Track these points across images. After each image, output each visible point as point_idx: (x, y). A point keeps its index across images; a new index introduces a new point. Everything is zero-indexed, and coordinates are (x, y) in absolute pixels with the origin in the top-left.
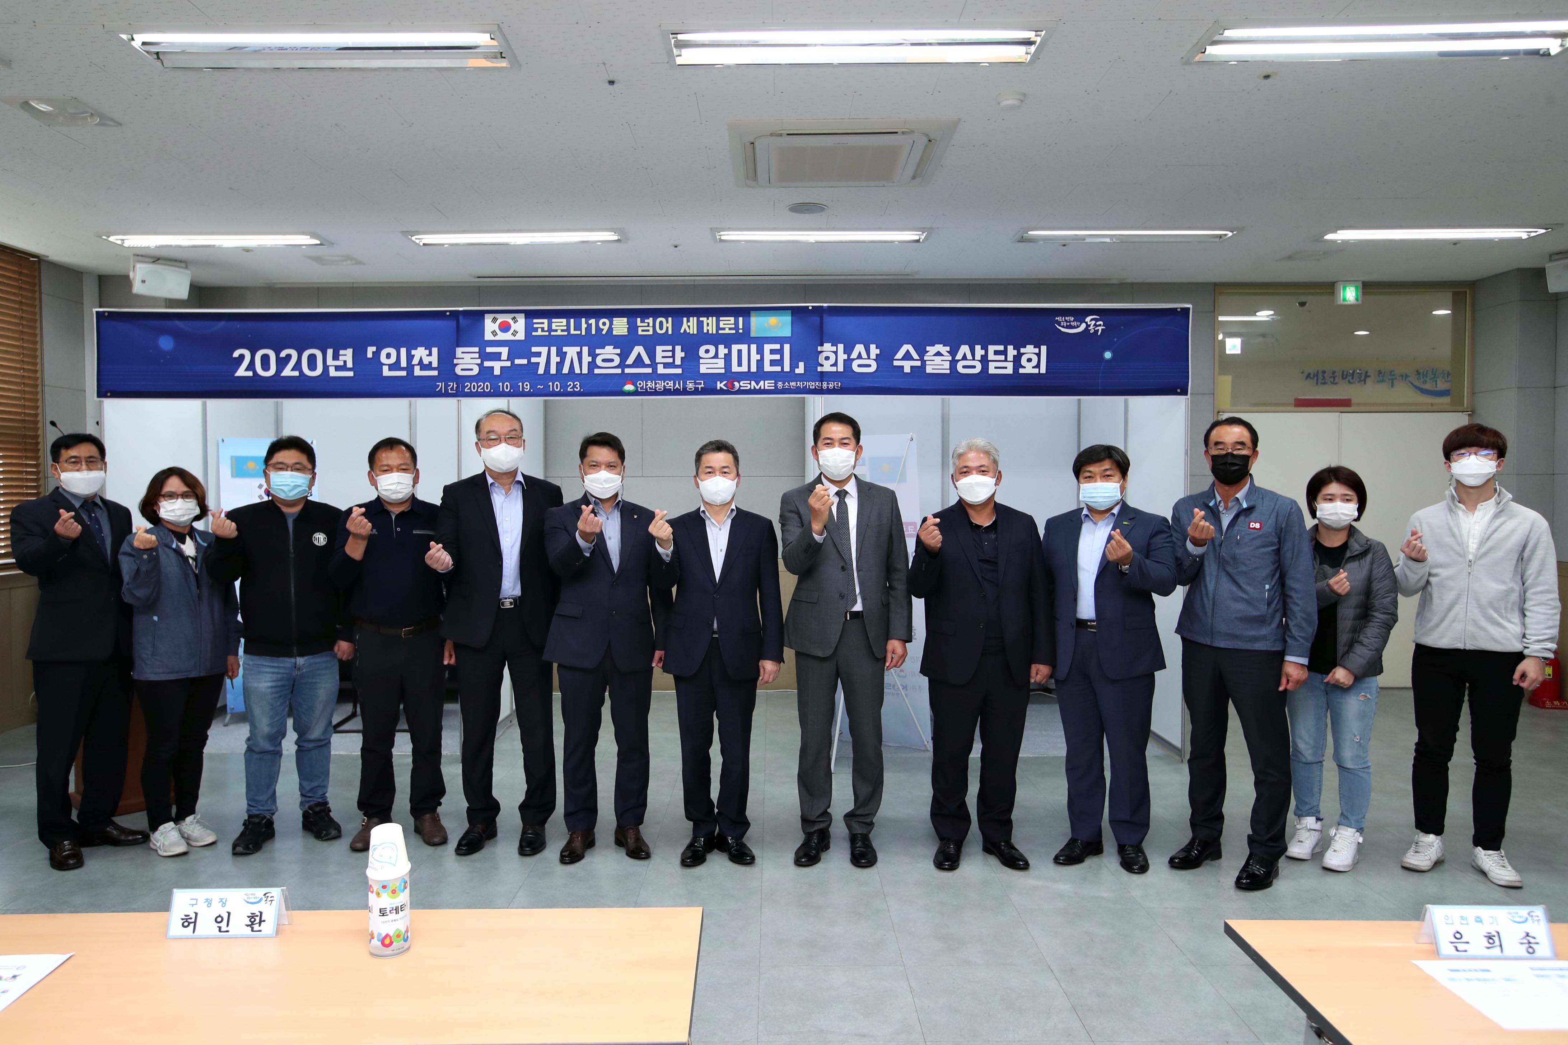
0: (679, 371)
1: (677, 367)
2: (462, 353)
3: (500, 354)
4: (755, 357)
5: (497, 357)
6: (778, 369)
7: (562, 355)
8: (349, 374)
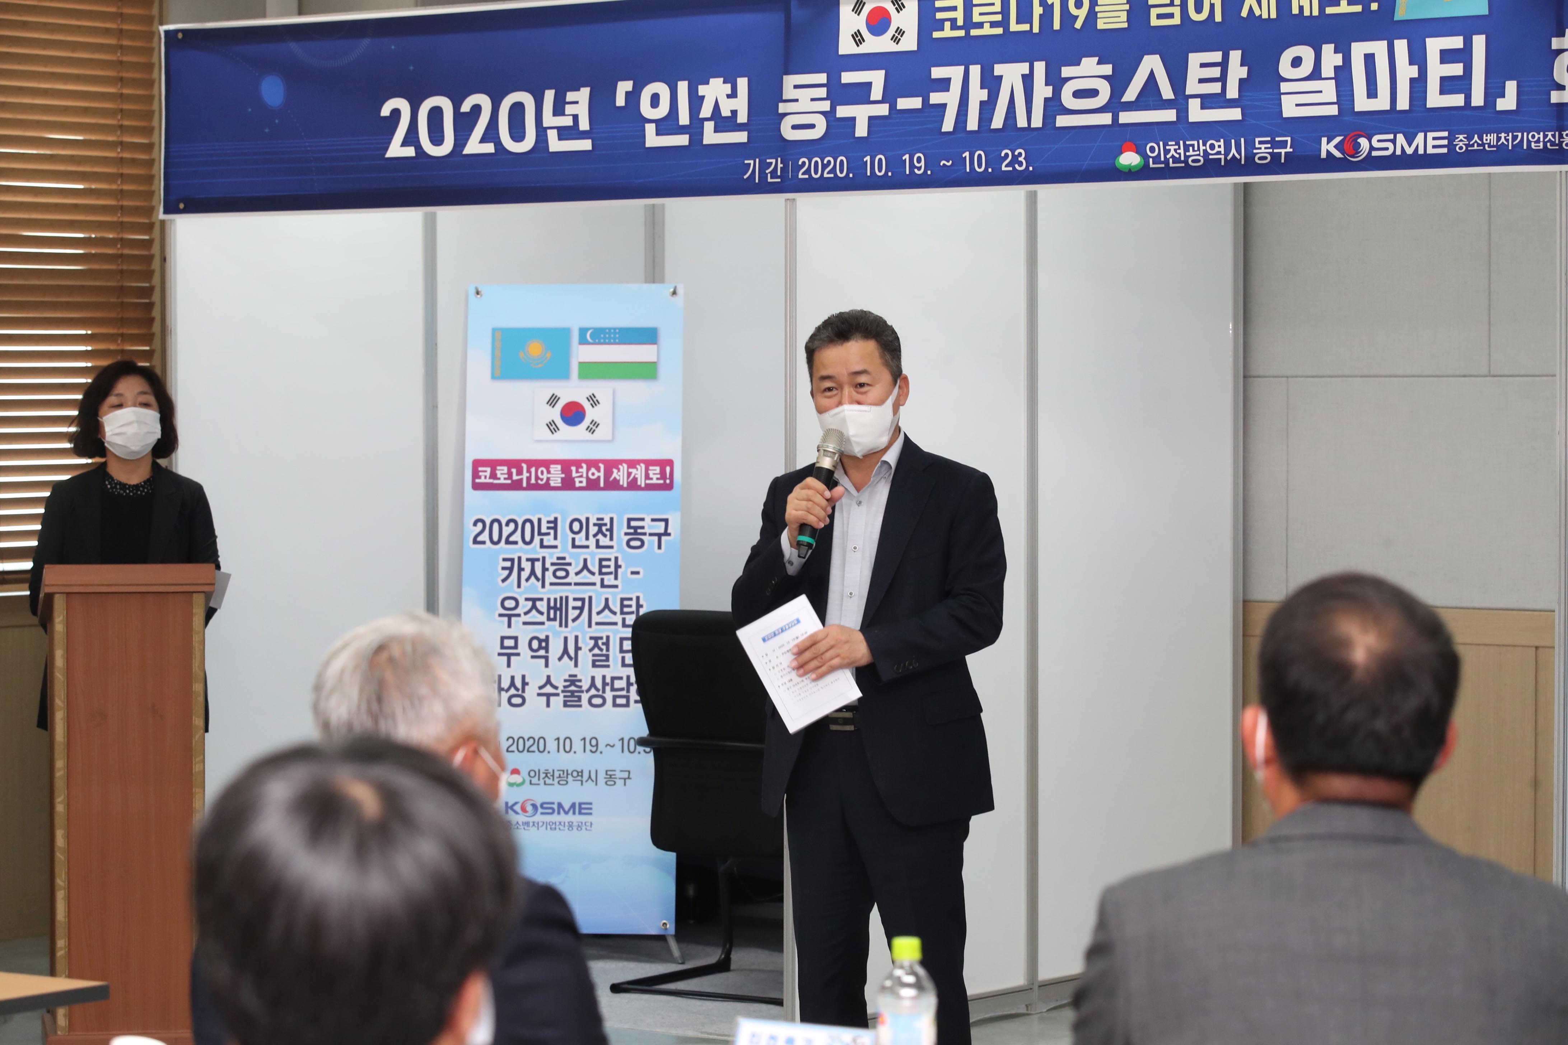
0: (1235, 114)
1: (1231, 104)
2: (796, 87)
3: (868, 85)
4: (1407, 72)
5: (860, 95)
6: (1457, 100)
7: (991, 83)
8: (586, 145)
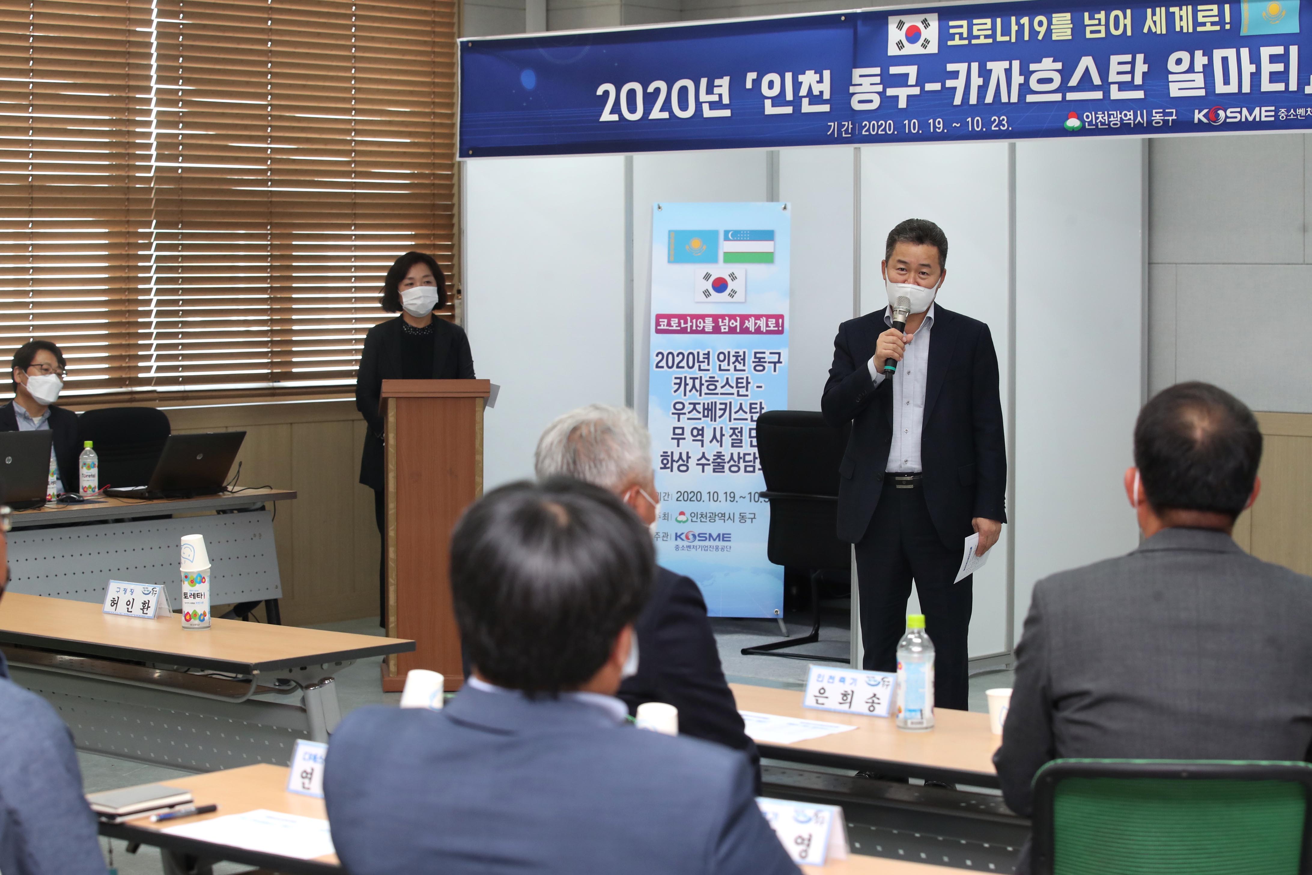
0: (1140, 94)
1: (1137, 88)
2: (861, 76)
3: (907, 75)
4: (1248, 68)
5: (902, 80)
6: (1280, 87)
7: (985, 74)
8: (727, 113)
